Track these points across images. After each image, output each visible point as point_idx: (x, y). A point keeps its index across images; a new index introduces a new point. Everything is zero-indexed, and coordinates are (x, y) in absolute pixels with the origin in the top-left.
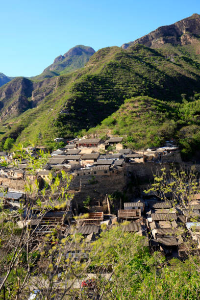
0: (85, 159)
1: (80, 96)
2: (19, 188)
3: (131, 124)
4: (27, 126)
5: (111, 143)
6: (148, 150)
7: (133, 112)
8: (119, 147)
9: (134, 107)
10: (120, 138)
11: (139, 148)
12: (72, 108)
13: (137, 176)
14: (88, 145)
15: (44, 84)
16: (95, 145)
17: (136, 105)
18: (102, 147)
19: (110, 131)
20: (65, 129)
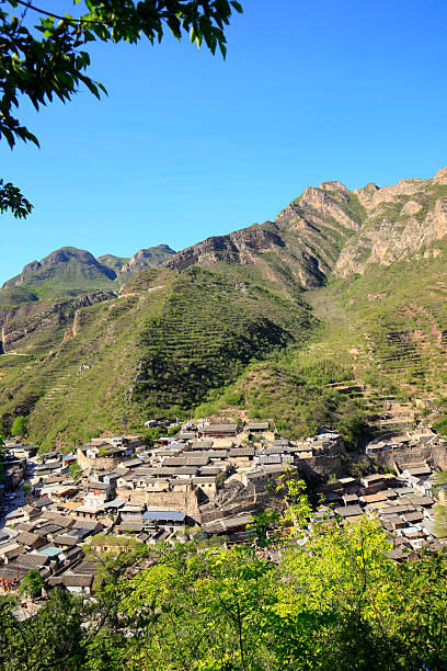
0: (234, 457)
1: (155, 353)
2: (166, 504)
3: (269, 404)
4: (43, 394)
5: (252, 430)
6: (309, 439)
7: (265, 386)
8: (269, 436)
9: (264, 378)
10: (264, 424)
11: (297, 438)
12: (150, 371)
13: (312, 477)
14: (220, 435)
15: (20, 312)
16: (233, 434)
17: (265, 374)
18: (243, 436)
19: (243, 412)
20: (149, 405)
